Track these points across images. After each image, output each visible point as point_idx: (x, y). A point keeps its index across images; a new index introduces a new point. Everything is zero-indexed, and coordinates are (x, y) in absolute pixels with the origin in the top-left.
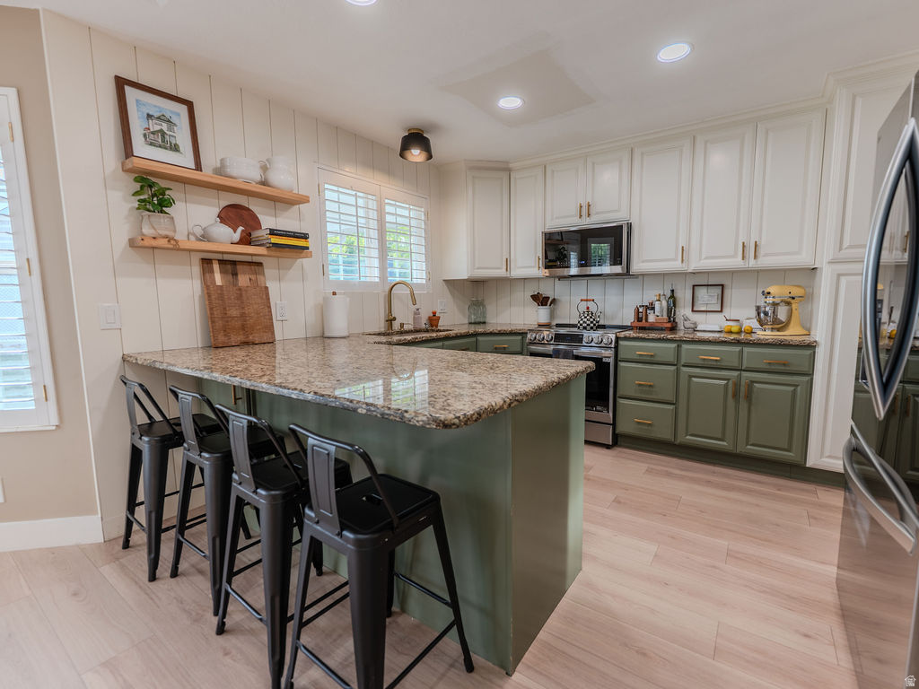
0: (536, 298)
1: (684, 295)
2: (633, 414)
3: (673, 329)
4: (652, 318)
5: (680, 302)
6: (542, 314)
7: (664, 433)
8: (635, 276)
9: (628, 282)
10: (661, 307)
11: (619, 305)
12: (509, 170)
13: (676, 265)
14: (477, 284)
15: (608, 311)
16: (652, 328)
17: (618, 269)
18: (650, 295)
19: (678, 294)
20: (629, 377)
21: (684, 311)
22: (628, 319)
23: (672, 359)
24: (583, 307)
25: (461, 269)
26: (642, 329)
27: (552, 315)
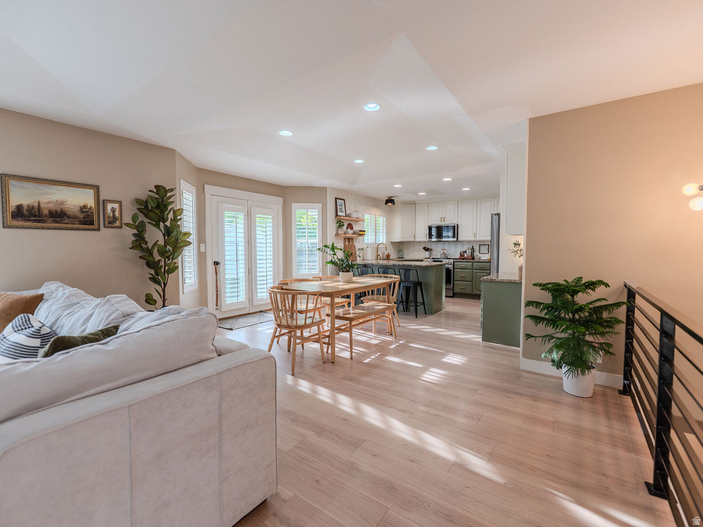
0: (424, 248)
1: (476, 248)
2: (459, 286)
3: (473, 258)
4: (465, 256)
5: (475, 250)
6: (427, 254)
7: (469, 291)
8: (460, 242)
9: (458, 243)
10: (469, 252)
11: (455, 252)
12: (415, 204)
13: (473, 239)
14: (401, 243)
15: (451, 253)
16: (466, 259)
17: (455, 239)
18: (465, 248)
19: (475, 248)
20: (458, 274)
21: (476, 253)
22: (458, 256)
23: (470, 267)
24: (442, 252)
25: (397, 238)
26: (463, 259)
27: (430, 255)
